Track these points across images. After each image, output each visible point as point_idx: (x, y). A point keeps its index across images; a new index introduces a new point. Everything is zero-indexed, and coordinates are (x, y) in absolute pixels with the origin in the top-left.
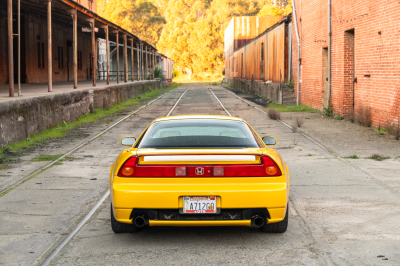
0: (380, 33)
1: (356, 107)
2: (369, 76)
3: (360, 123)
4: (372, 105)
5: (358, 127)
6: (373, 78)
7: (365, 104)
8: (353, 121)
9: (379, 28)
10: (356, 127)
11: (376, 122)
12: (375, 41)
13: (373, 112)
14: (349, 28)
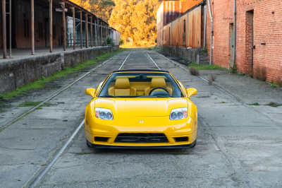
0: (273, 13)
1: (254, 67)
2: (264, 44)
3: (258, 78)
4: (266, 65)
5: (257, 81)
6: (268, 46)
7: (261, 65)
8: (252, 77)
9: (273, 9)
10: (255, 81)
11: (269, 77)
12: (269, 18)
13: (267, 70)
14: (250, 9)
